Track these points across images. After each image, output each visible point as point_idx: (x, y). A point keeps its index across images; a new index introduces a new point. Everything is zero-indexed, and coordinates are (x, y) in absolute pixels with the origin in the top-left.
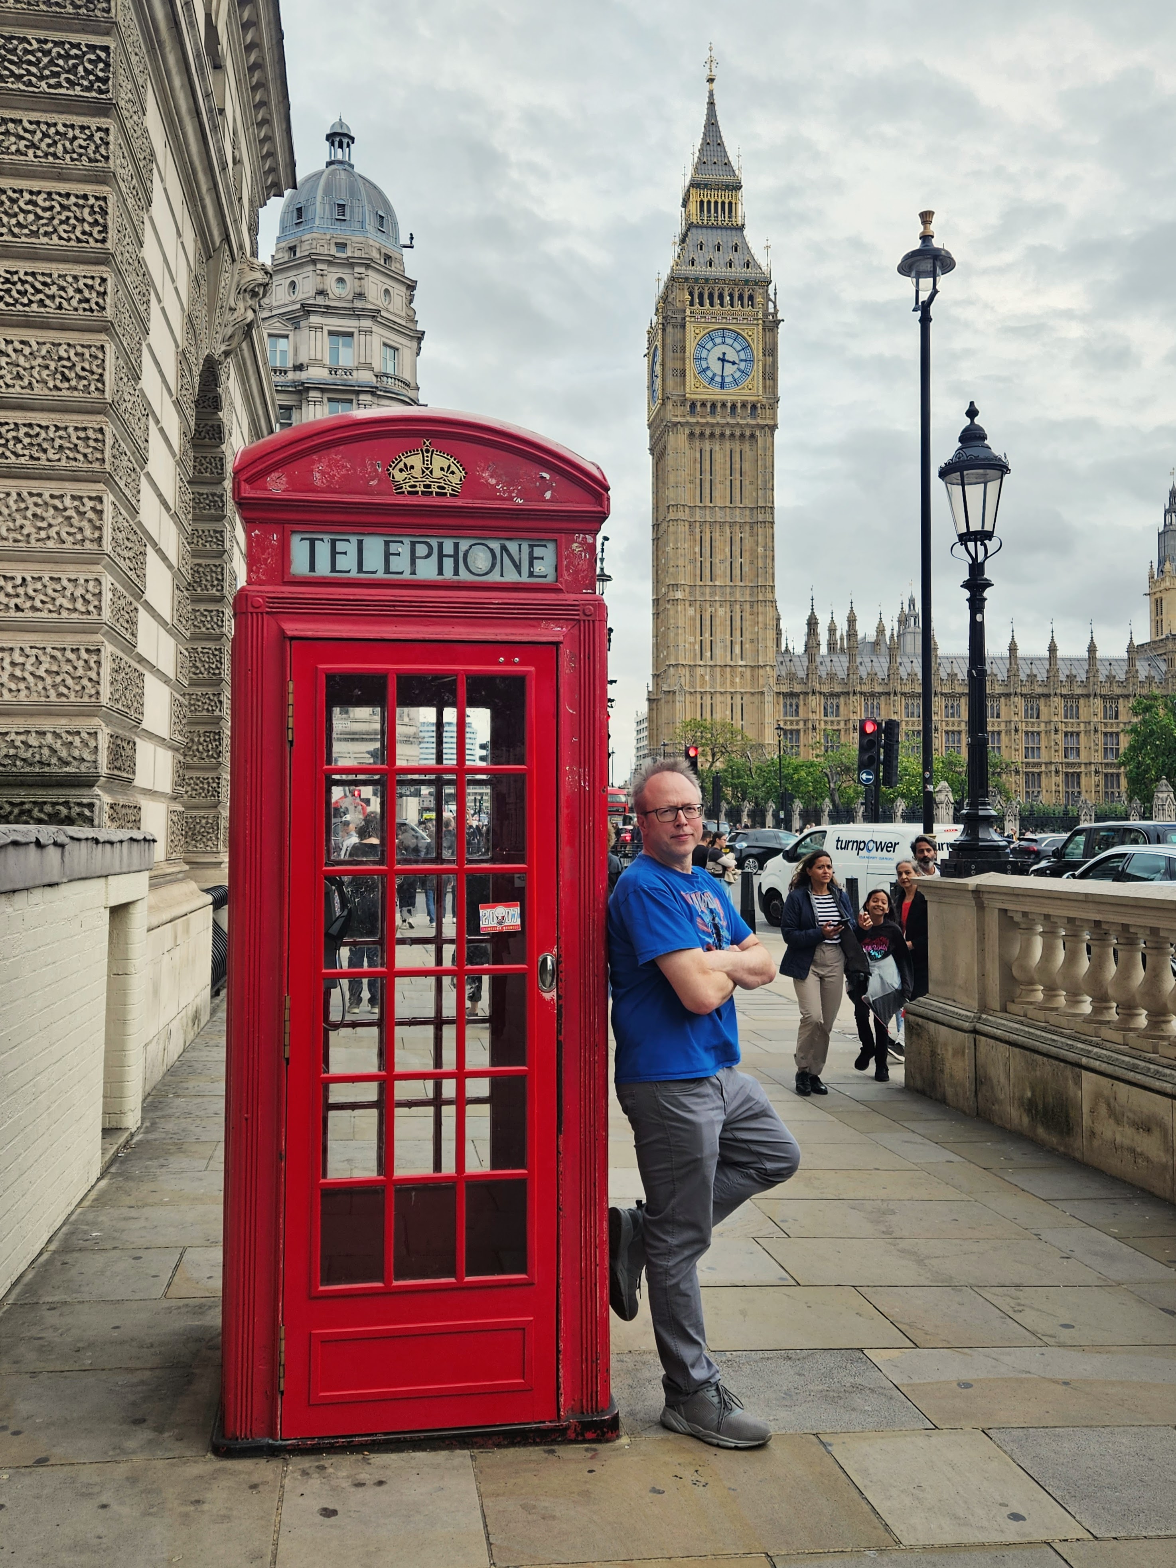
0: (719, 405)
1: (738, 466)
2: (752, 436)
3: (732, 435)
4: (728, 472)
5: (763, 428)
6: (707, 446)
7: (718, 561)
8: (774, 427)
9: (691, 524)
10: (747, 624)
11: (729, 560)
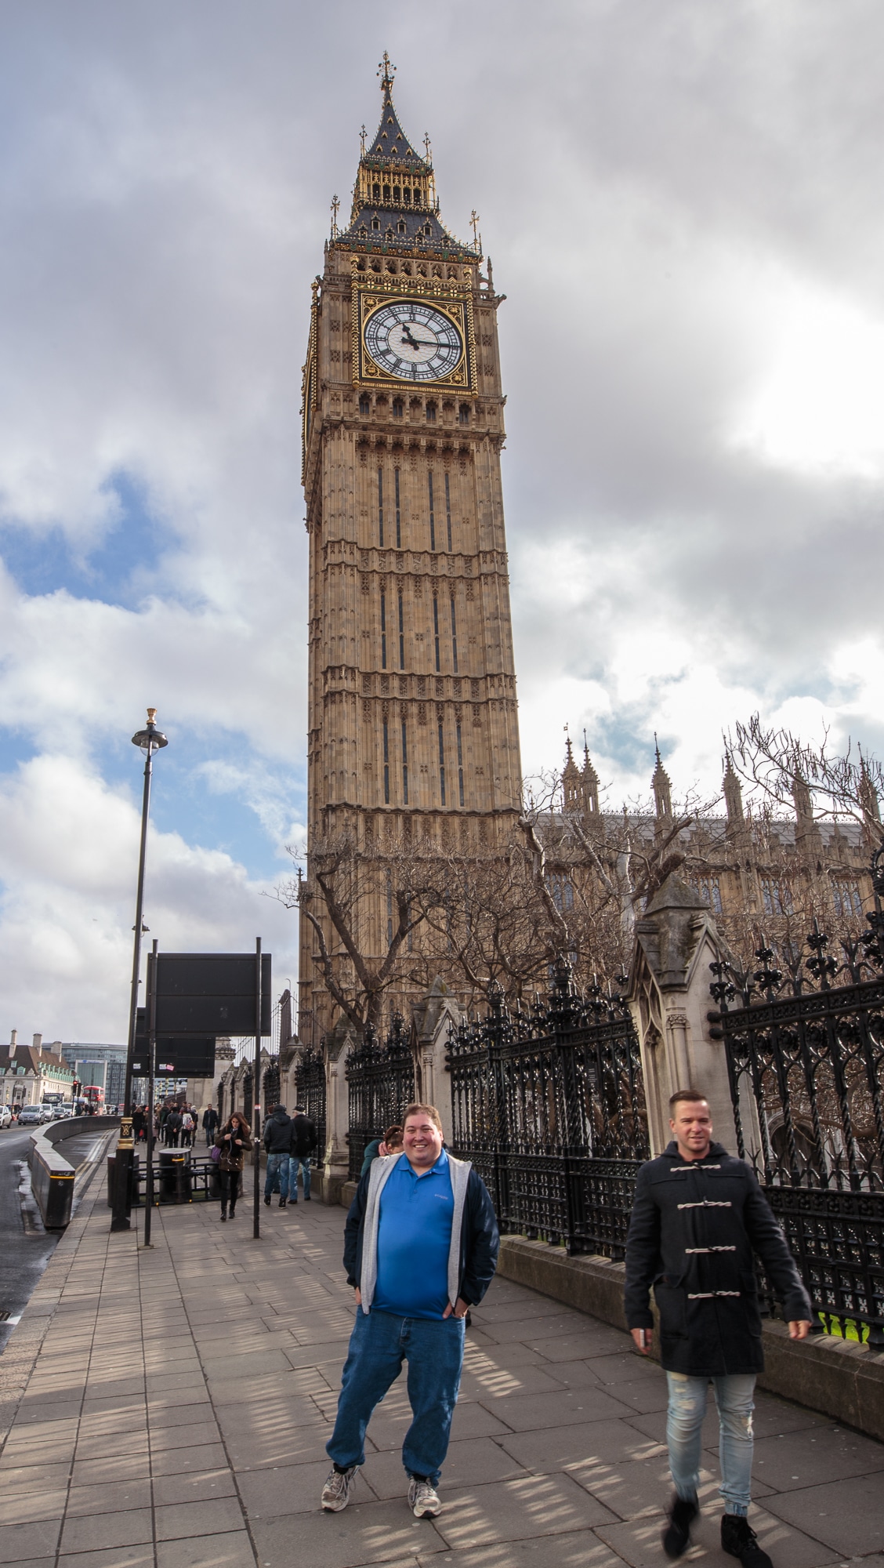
0: (408, 401)
1: (442, 495)
2: (465, 452)
3: (431, 448)
4: (426, 502)
5: (481, 439)
6: (389, 463)
7: (413, 635)
8: (497, 440)
9: (365, 576)
10: (466, 742)
11: (433, 635)
